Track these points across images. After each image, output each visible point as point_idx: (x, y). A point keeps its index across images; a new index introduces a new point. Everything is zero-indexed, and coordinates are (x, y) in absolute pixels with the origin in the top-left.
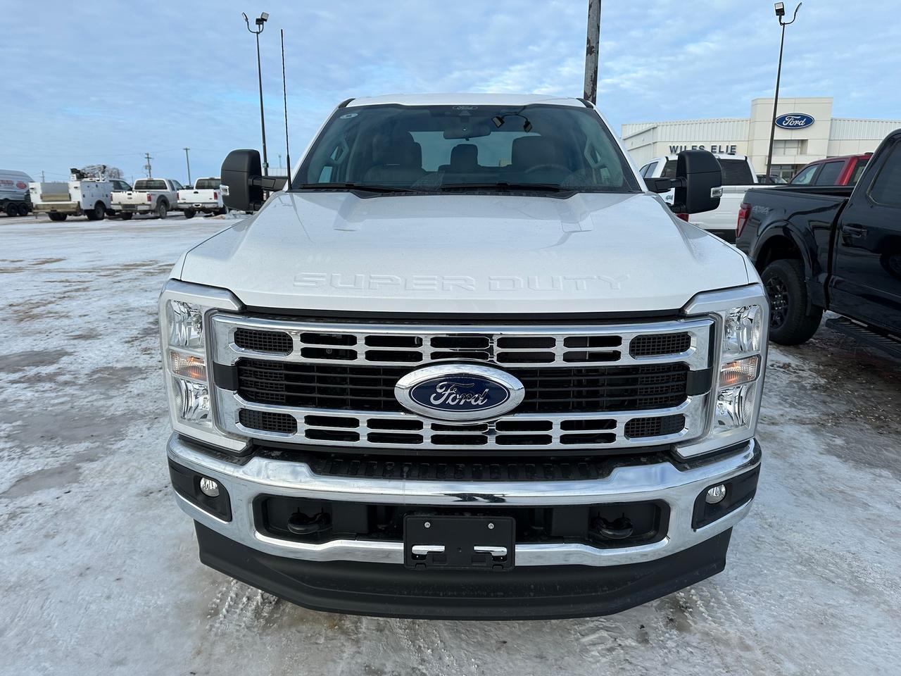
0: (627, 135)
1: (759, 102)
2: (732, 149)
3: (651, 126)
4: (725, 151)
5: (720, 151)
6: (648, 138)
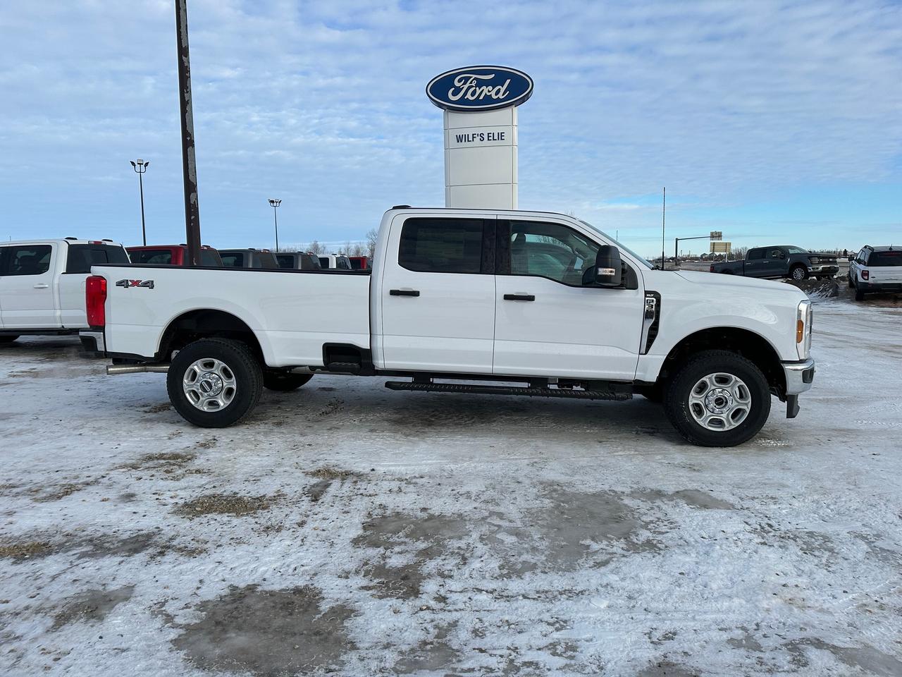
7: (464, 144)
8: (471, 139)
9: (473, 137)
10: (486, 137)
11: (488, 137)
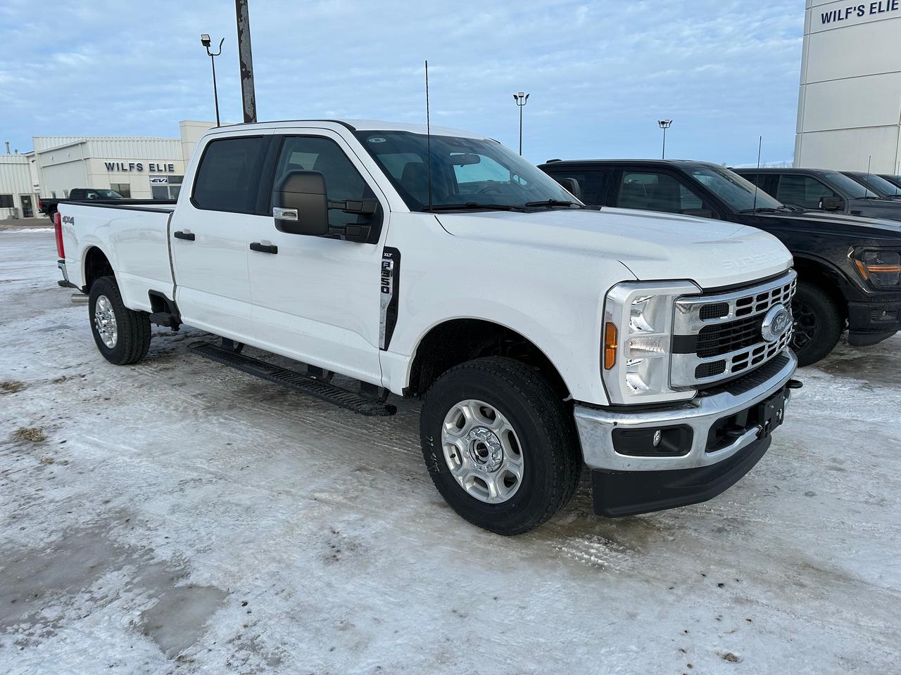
0: (45, 149)
1: (187, 123)
2: (169, 168)
3: (80, 140)
4: (164, 169)
5: (158, 170)
6: (75, 154)
7: (832, 24)
8: (843, 16)
9: (847, 13)
10: (867, 10)
11: (872, 8)
